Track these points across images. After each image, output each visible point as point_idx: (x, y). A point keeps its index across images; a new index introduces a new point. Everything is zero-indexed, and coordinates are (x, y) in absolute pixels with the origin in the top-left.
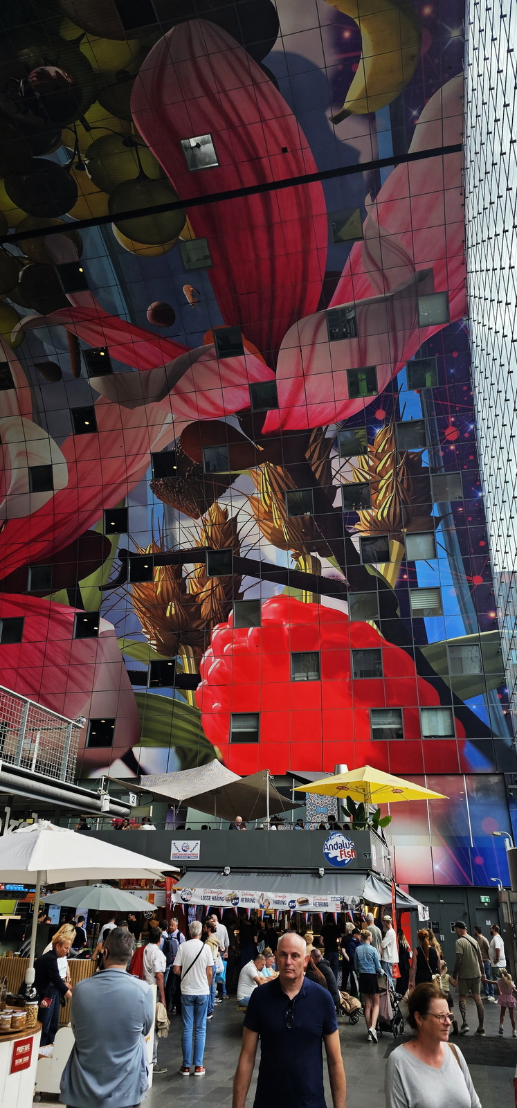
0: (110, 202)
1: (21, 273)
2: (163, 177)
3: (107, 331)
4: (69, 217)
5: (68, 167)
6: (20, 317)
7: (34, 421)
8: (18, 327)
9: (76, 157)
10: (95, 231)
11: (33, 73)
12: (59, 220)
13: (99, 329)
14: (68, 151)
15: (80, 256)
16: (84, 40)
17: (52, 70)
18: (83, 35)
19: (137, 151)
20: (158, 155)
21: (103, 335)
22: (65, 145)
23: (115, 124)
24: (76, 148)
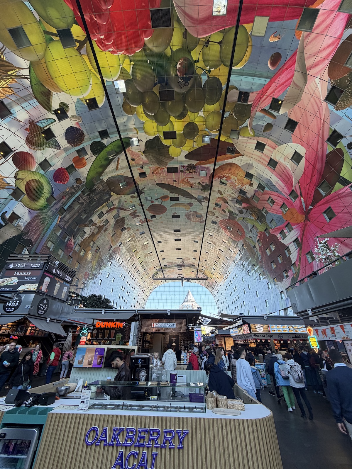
0: (225, 65)
1: (235, 117)
2: (223, 32)
3: (267, 94)
4: (224, 86)
5: (208, 77)
6: (247, 127)
7: (279, 146)
8: (249, 129)
9: (206, 71)
10: (232, 78)
11: (178, 74)
12: (224, 91)
13: (265, 97)
14: (203, 74)
15: (238, 90)
16: (171, 47)
17: (178, 66)
18: (170, 47)
19: (211, 41)
20: (215, 31)
21: (268, 96)
22: (201, 74)
23: (199, 47)
24: (203, 70)
